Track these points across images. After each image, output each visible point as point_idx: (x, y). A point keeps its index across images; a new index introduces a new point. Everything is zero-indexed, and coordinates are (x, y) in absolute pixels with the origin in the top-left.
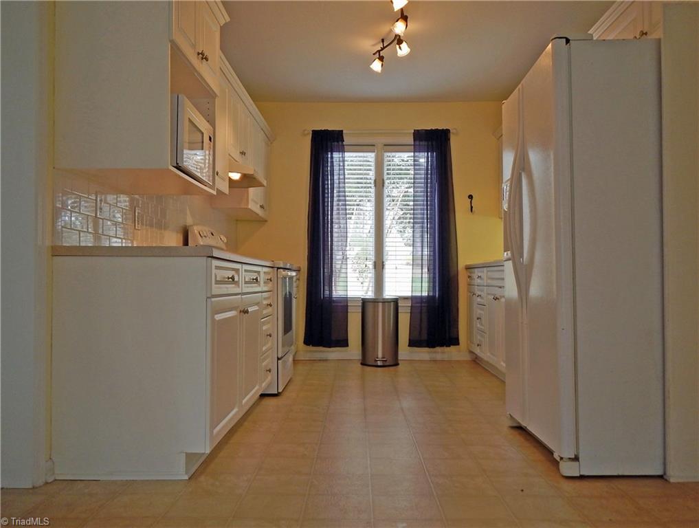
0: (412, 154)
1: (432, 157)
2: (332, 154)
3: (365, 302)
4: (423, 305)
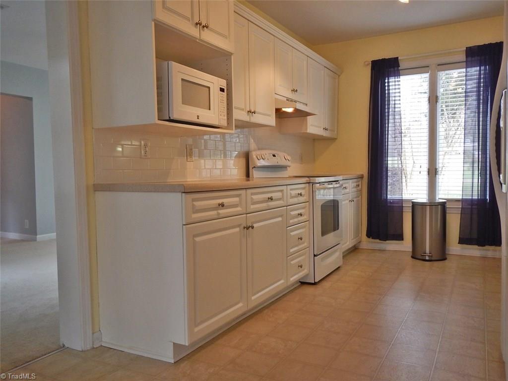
0: (464, 70)
1: (485, 70)
2: (388, 79)
3: (414, 205)
4: (474, 207)
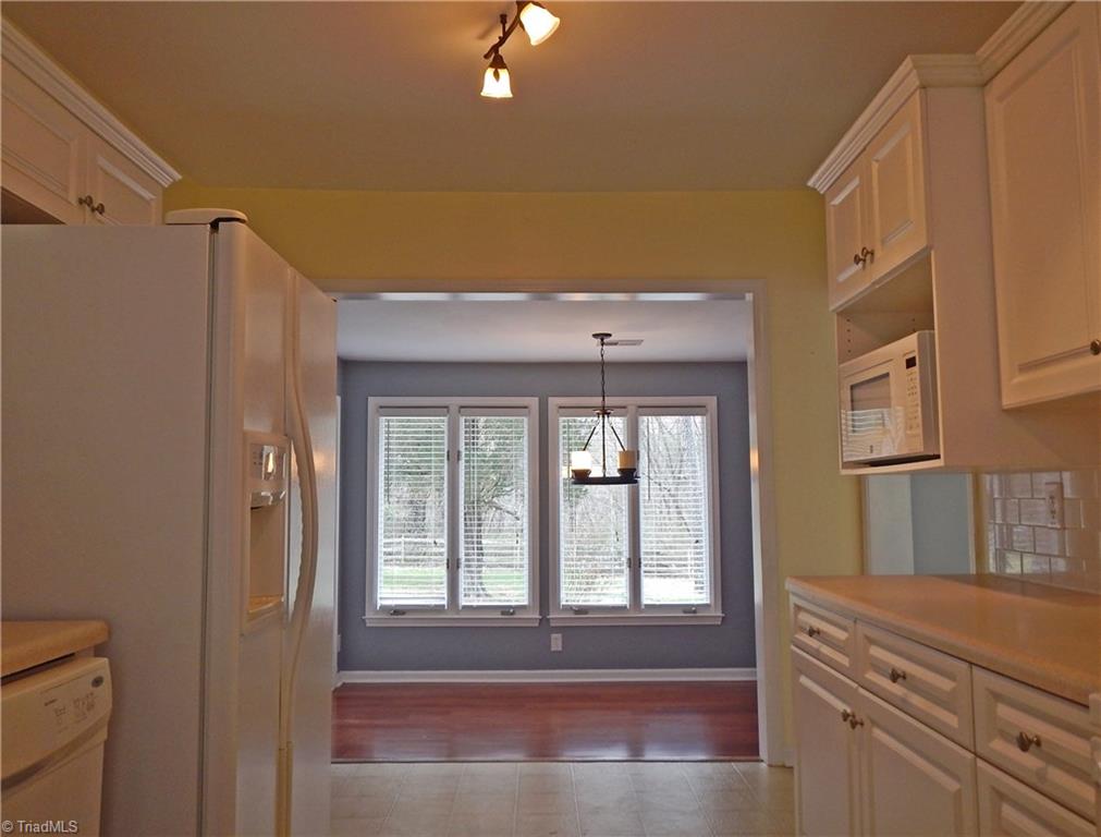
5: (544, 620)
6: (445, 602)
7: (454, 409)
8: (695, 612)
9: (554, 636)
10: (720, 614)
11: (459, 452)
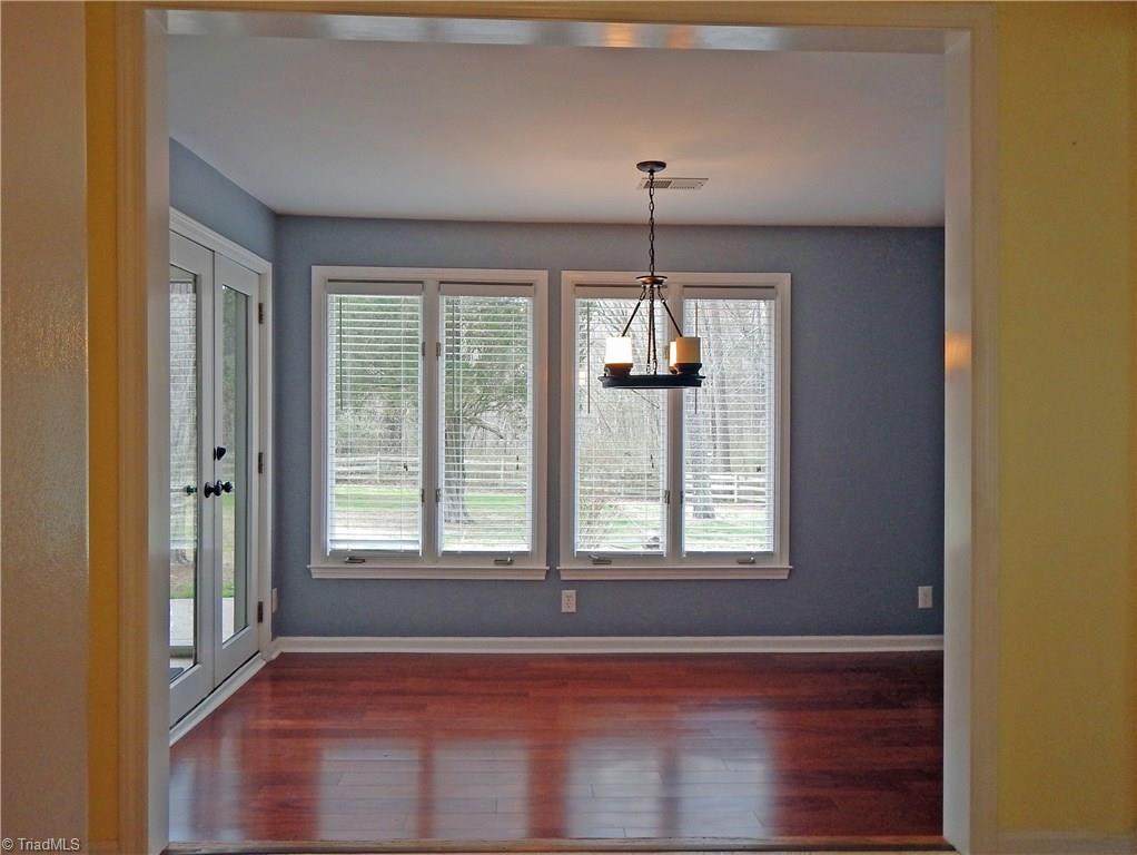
5: (552, 573)
6: (418, 547)
7: (431, 285)
8: (753, 562)
9: (565, 593)
10: (786, 565)
11: (438, 345)
